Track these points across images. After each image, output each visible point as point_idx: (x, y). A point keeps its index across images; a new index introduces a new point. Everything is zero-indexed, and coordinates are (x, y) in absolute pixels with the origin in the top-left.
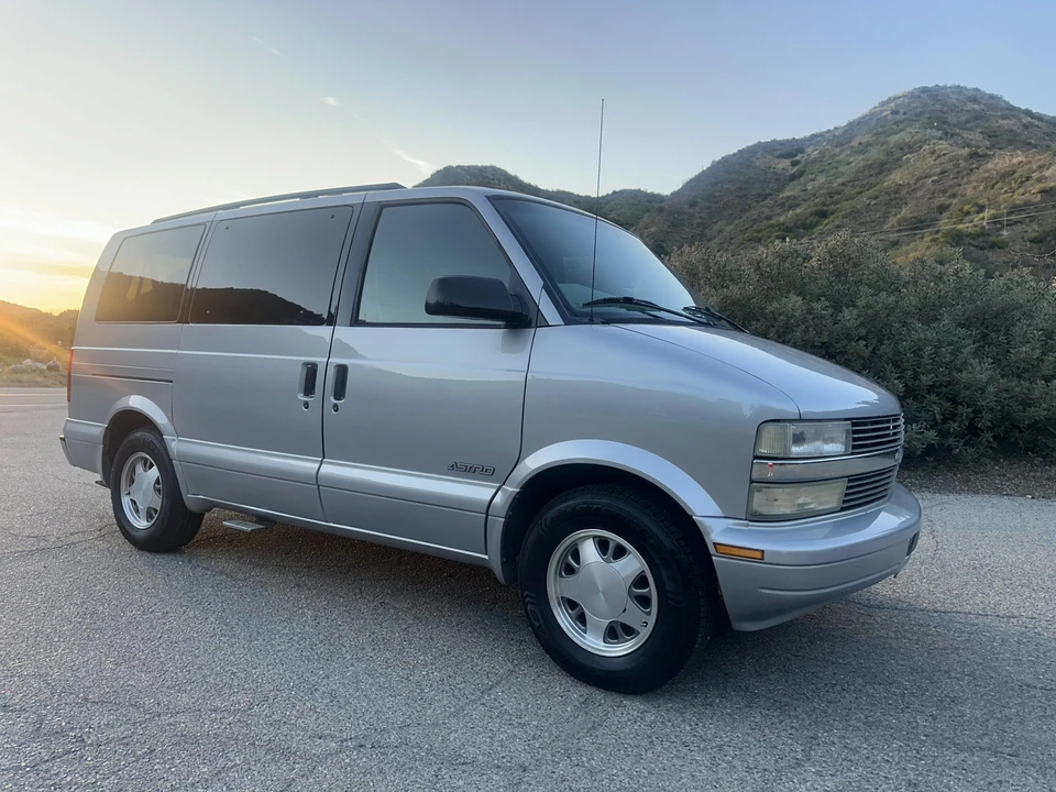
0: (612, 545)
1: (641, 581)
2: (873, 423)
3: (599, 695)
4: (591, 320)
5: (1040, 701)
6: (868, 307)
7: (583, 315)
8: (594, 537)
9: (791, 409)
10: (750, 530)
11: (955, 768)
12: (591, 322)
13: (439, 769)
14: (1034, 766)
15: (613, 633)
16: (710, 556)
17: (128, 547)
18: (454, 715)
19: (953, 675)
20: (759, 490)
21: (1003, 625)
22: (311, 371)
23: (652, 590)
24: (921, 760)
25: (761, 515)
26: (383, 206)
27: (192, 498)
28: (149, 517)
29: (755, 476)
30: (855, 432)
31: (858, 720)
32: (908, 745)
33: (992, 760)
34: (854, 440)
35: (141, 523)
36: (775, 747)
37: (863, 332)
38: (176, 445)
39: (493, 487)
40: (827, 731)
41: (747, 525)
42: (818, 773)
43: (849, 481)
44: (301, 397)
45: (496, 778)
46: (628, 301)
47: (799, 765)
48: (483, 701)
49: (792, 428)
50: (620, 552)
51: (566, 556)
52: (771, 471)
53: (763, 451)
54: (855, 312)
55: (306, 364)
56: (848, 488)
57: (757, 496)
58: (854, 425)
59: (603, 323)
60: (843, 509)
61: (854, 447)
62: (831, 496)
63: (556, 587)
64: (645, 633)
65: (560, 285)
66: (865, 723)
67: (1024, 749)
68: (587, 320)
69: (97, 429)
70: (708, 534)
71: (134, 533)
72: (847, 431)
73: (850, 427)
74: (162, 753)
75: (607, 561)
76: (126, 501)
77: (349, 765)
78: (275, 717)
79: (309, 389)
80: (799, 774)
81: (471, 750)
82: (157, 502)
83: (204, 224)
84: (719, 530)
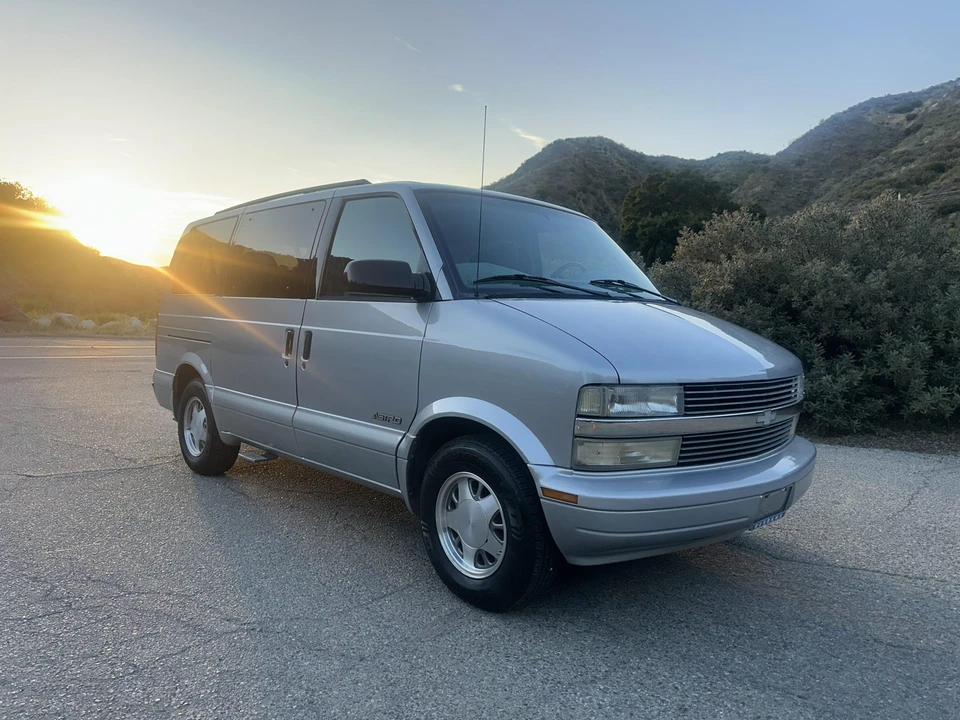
0: (480, 486)
1: (497, 518)
2: (718, 388)
3: (466, 609)
4: (477, 294)
5: (876, 655)
6: (899, 268)
7: (470, 291)
8: (469, 479)
9: (607, 375)
10: (575, 478)
11: (736, 701)
12: (477, 297)
13: (298, 652)
14: (814, 709)
15: (480, 559)
16: (538, 498)
17: (188, 470)
18: (338, 614)
19: (807, 623)
20: (582, 444)
21: (903, 585)
22: (290, 335)
23: (503, 525)
24: (709, 690)
25: (584, 465)
26: (345, 200)
27: (225, 434)
28: (201, 447)
29: (576, 432)
30: (686, 396)
31: (677, 653)
32: (707, 678)
33: (778, 699)
34: (687, 403)
35: (195, 452)
36: (584, 666)
37: (890, 293)
38: (213, 391)
39: (399, 434)
40: (641, 659)
41: (572, 474)
42: (605, 691)
43: (684, 440)
44: (284, 356)
45: (336, 663)
46: (519, 278)
47: (593, 682)
48: (369, 606)
49: (609, 392)
50: (485, 493)
51: (451, 493)
52: (592, 427)
53: (584, 410)
54: (882, 274)
55: (288, 329)
56: (683, 446)
57: (580, 449)
58: (686, 389)
59: (487, 298)
60: (679, 465)
61: (687, 409)
62: (665, 453)
63: (441, 518)
64: (500, 559)
65: (457, 265)
66: (681, 656)
67: (819, 692)
68: (472, 295)
69: (169, 376)
70: (538, 480)
71: (192, 460)
72: (679, 395)
73: (682, 391)
74: (115, 619)
75: (476, 499)
76: (187, 434)
77: (236, 642)
78: (207, 603)
79: (289, 350)
80: (587, 689)
81: (332, 640)
82: (203, 435)
83: (237, 216)
84: (549, 477)
